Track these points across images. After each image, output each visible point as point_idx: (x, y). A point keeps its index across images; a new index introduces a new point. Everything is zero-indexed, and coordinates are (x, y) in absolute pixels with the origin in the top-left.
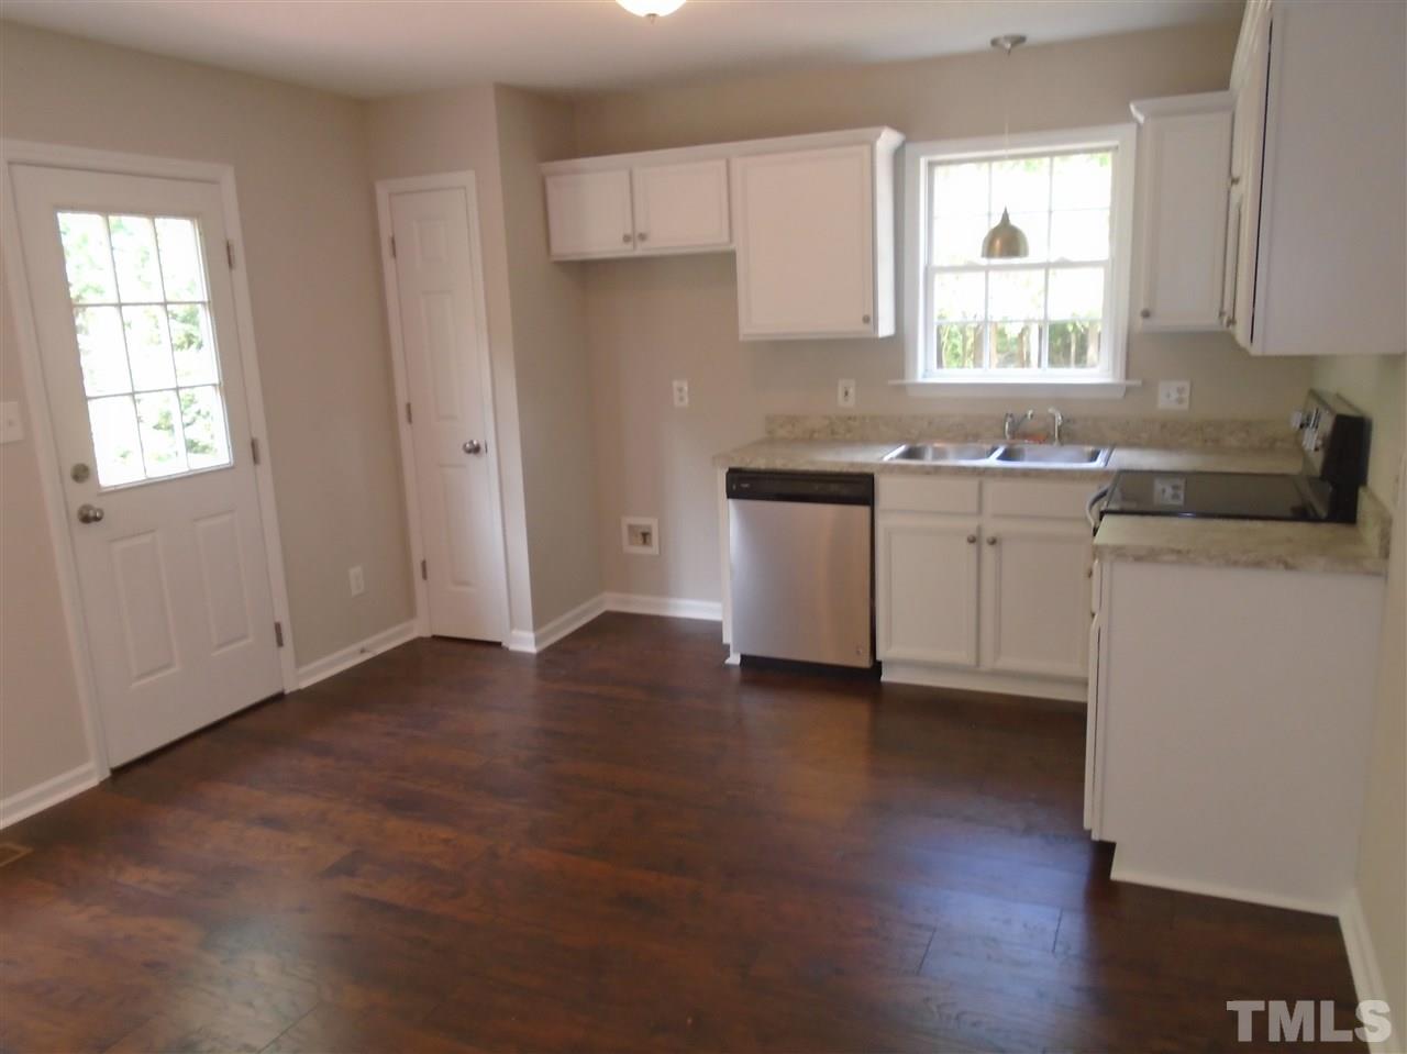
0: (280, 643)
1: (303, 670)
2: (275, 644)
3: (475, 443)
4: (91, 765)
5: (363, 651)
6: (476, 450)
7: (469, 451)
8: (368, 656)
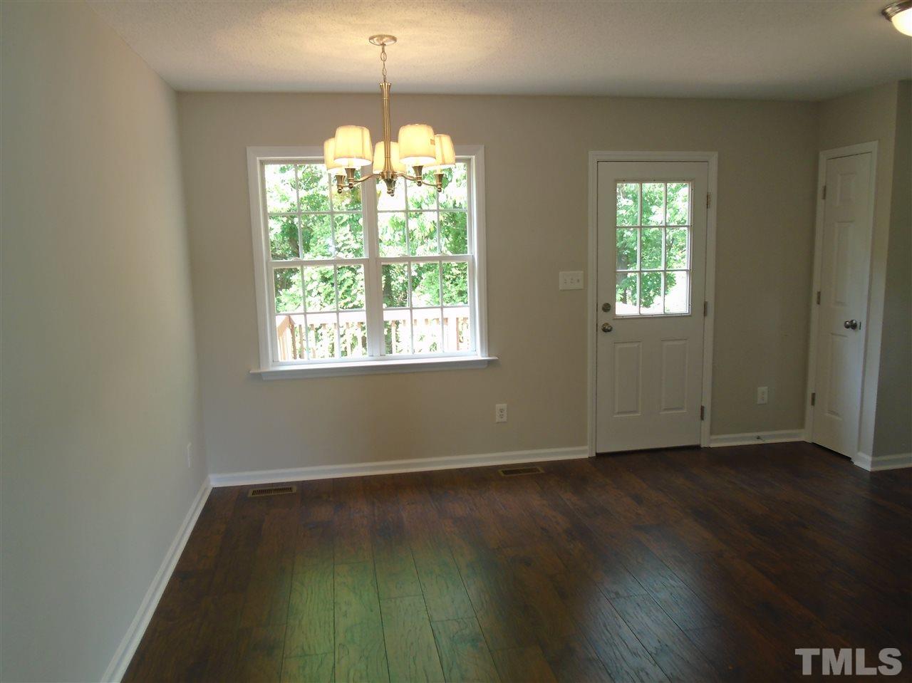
0: (702, 418)
1: (714, 437)
2: (700, 418)
3: (854, 322)
4: (586, 448)
5: (758, 438)
6: (853, 326)
7: (847, 327)
8: (760, 442)
